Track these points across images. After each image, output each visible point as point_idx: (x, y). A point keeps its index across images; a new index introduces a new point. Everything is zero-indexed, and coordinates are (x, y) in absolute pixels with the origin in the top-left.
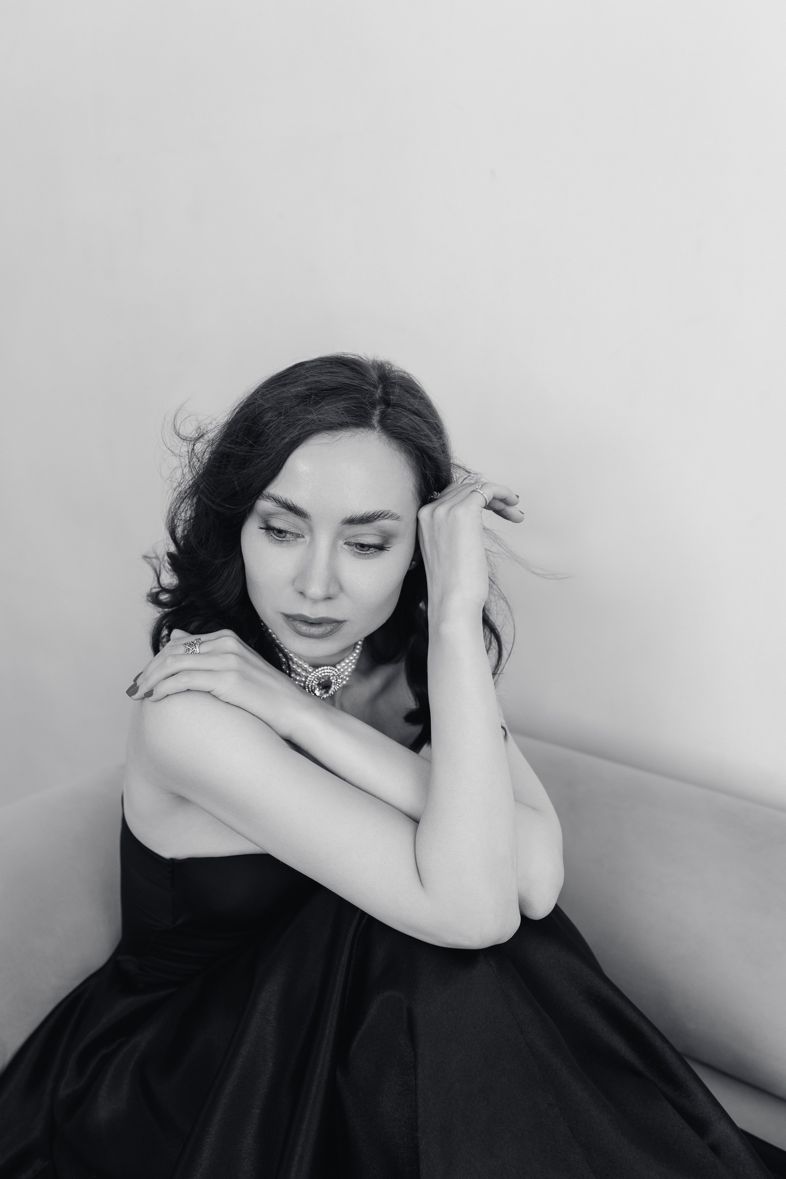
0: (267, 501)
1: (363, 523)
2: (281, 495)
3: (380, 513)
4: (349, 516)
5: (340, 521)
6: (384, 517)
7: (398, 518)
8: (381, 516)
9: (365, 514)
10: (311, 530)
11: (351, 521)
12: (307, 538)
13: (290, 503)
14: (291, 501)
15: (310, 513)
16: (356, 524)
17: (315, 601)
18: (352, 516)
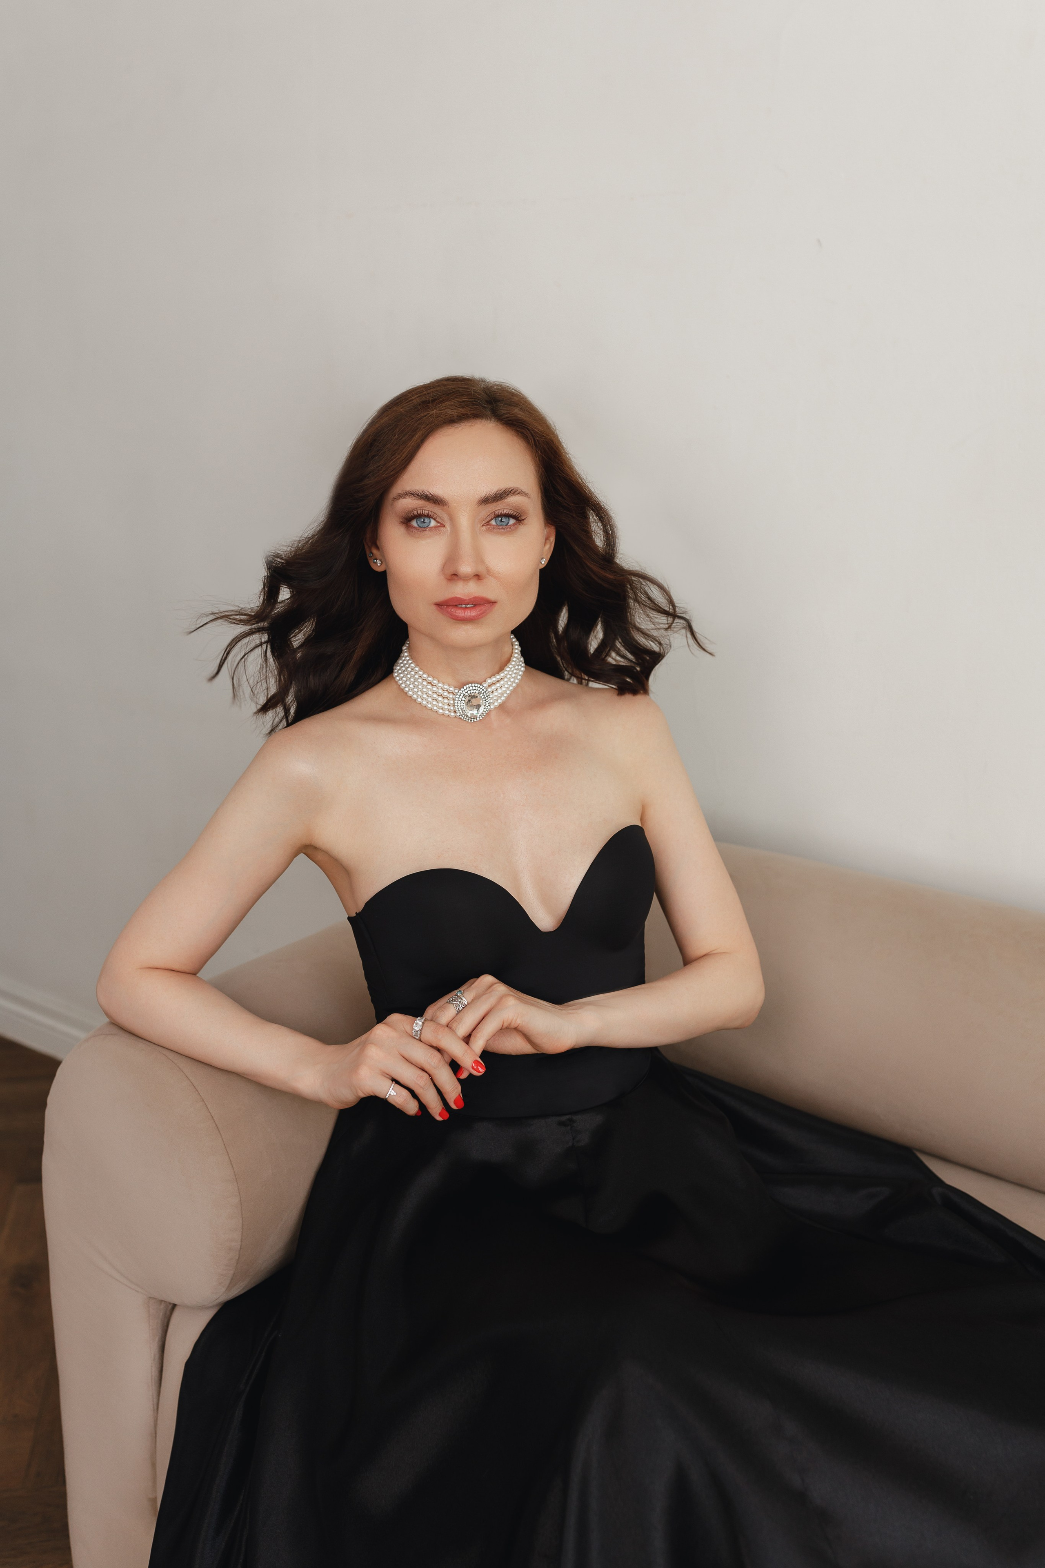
0: (406, 498)
1: (498, 501)
2: (418, 489)
3: (511, 490)
4: (483, 495)
5: (476, 502)
6: (514, 493)
7: (526, 495)
8: (513, 491)
9: (497, 491)
10: (452, 519)
11: (486, 501)
12: (448, 527)
13: (428, 493)
14: (428, 492)
15: (447, 500)
16: (491, 503)
17: (466, 579)
18: (486, 495)
